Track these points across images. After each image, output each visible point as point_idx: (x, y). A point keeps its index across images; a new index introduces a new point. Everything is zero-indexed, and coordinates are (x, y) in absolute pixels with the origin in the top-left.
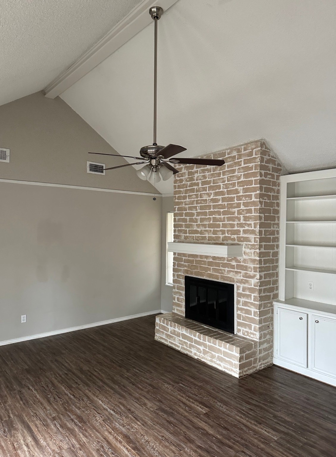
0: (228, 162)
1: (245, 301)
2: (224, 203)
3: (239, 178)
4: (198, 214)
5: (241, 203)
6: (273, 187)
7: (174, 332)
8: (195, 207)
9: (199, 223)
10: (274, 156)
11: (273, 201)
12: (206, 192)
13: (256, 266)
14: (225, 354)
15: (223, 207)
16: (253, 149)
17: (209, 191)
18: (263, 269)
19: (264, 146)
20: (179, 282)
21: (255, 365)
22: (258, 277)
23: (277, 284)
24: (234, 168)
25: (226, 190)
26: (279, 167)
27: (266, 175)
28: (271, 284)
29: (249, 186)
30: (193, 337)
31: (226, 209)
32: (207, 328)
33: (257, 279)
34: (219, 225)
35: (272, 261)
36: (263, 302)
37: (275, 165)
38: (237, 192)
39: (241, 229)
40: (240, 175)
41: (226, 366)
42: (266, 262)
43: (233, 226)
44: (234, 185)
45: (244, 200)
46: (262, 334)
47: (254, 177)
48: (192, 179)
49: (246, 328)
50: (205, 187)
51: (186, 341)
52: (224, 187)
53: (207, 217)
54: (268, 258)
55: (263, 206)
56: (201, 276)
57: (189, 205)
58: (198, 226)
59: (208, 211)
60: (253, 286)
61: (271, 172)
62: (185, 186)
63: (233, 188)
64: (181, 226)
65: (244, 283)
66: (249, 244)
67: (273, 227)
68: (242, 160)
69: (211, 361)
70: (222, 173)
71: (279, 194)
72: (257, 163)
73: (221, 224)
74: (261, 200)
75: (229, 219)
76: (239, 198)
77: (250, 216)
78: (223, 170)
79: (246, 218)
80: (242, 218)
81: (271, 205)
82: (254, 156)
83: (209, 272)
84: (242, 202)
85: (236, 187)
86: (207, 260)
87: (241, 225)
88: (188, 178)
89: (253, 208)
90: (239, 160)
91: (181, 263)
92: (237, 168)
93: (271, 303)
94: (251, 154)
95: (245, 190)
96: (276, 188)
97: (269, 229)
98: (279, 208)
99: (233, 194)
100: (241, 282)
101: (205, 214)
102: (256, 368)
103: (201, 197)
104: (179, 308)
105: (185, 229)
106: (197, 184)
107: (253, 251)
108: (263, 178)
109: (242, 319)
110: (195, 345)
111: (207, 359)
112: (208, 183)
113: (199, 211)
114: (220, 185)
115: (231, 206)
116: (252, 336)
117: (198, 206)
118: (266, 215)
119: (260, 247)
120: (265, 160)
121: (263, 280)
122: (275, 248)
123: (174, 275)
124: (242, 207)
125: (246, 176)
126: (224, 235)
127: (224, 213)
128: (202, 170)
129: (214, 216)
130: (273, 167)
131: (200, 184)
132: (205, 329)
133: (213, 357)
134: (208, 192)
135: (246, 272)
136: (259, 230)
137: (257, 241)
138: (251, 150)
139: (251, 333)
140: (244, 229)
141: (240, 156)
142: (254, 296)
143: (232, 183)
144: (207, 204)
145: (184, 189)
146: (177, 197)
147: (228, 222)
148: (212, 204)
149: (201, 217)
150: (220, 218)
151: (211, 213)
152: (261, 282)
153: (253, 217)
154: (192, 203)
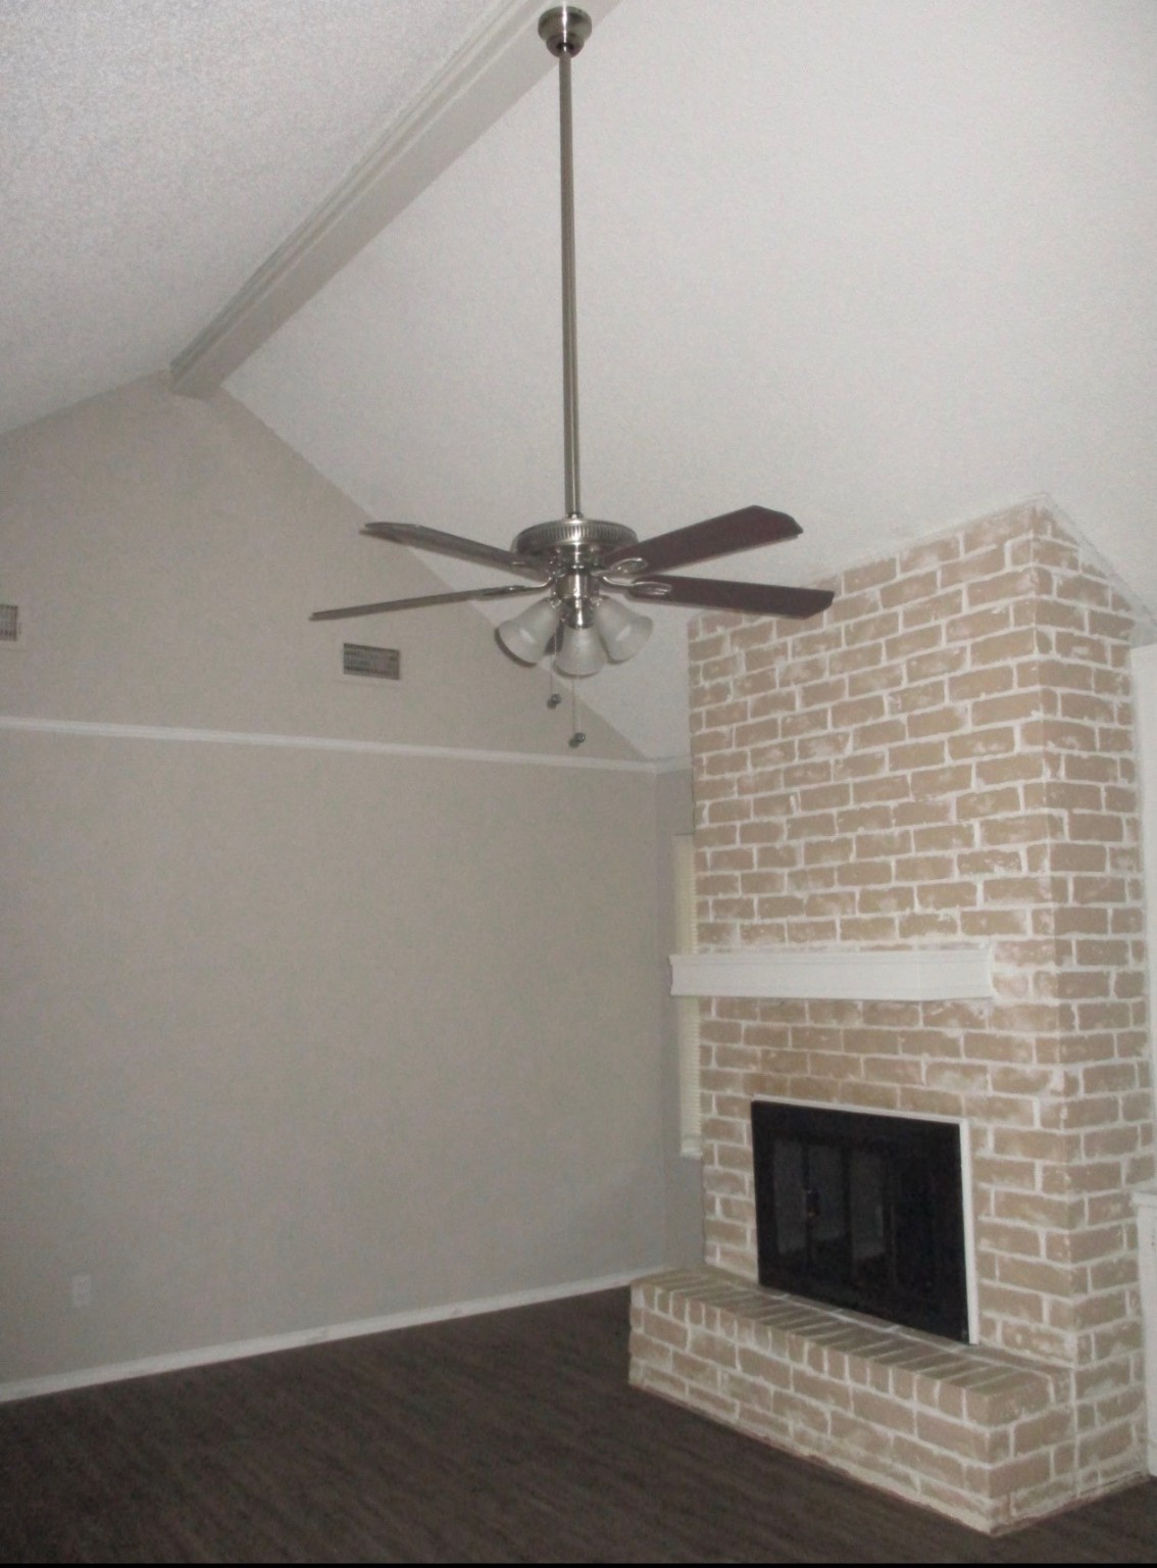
0: (906, 601)
1: (1009, 1196)
2: (899, 773)
3: (955, 661)
4: (797, 828)
5: (969, 768)
6: (1105, 697)
7: (708, 1347)
8: (784, 801)
9: (801, 865)
10: (1098, 567)
11: (1106, 755)
12: (825, 732)
13: (1046, 1035)
14: (929, 1428)
15: (896, 788)
16: (1001, 541)
17: (835, 725)
18: (1082, 1050)
19: (1049, 527)
20: (729, 1132)
21: (1067, 1478)
22: (1057, 1082)
23: (1146, 1117)
24: (932, 623)
25: (903, 717)
26: (1122, 613)
27: (1066, 644)
28: (1121, 1114)
29: (999, 691)
30: (786, 1360)
31: (911, 799)
32: (849, 1325)
33: (1054, 1093)
34: (886, 867)
35: (1116, 1015)
36: (1086, 1196)
37: (1102, 602)
38: (950, 720)
39: (979, 881)
40: (957, 652)
41: (934, 1482)
42: (1090, 1016)
43: (940, 867)
44: (935, 692)
45: (982, 755)
46: (1087, 1338)
47: (1015, 655)
48: (762, 682)
49: (1016, 1314)
50: (817, 713)
51: (760, 1381)
52: (897, 705)
53: (832, 839)
54: (1099, 1000)
55: (1062, 772)
56: (817, 1097)
57: (756, 791)
58: (798, 879)
59: (834, 811)
60: (1037, 1126)
61: (1086, 633)
62: (738, 712)
63: (934, 704)
64: (727, 884)
65: (1002, 1115)
66: (1014, 944)
67: (1115, 865)
68: (963, 586)
69: (868, 1464)
70: (884, 649)
71: (1130, 723)
72: (1021, 598)
73: (893, 864)
74: (1051, 747)
75: (927, 839)
76: (961, 747)
77: (1012, 819)
78: (888, 633)
79: (994, 832)
80: (978, 833)
81: (1100, 769)
82: (1008, 568)
83: (852, 1078)
84: (972, 761)
85: (947, 702)
86: (842, 1027)
87: (975, 863)
88: (748, 678)
89: (1019, 785)
90: (951, 589)
91: (735, 1046)
92: (943, 622)
93: (1124, 1199)
94: (995, 560)
95: (984, 712)
96: (1116, 700)
97: (1097, 875)
98: (1134, 786)
99: (936, 732)
100: (990, 1109)
101: (825, 825)
102: (1070, 1493)
103: (805, 751)
104: (731, 1247)
105: (745, 897)
106: (787, 702)
107: (1030, 970)
108: (1055, 655)
109: (997, 1273)
110: (799, 1396)
111: (848, 1457)
112: (831, 691)
113: (798, 813)
114: (879, 700)
115: (930, 783)
116: (1045, 1347)
117: (795, 794)
118: (1077, 811)
119: (1062, 951)
120: (1056, 582)
121: (1081, 1094)
122: (1130, 955)
123: (705, 1103)
124: (976, 785)
125: (982, 652)
126: (908, 912)
127: (905, 815)
128: (802, 639)
129: (861, 831)
130: (1093, 614)
131: (798, 702)
132: (840, 1325)
133: (876, 1444)
134: (830, 729)
135: (1007, 1064)
136: (1053, 879)
137: (1046, 925)
138: (993, 547)
139: (1041, 1336)
140: (988, 876)
141: (952, 574)
142: (1046, 1169)
143: (926, 686)
144: (832, 782)
145: (735, 726)
146: (705, 762)
147: (921, 854)
148: (850, 780)
149: (808, 839)
150: (889, 839)
151: (851, 820)
152: (1071, 1106)
153: (1023, 822)
154: (769, 781)
